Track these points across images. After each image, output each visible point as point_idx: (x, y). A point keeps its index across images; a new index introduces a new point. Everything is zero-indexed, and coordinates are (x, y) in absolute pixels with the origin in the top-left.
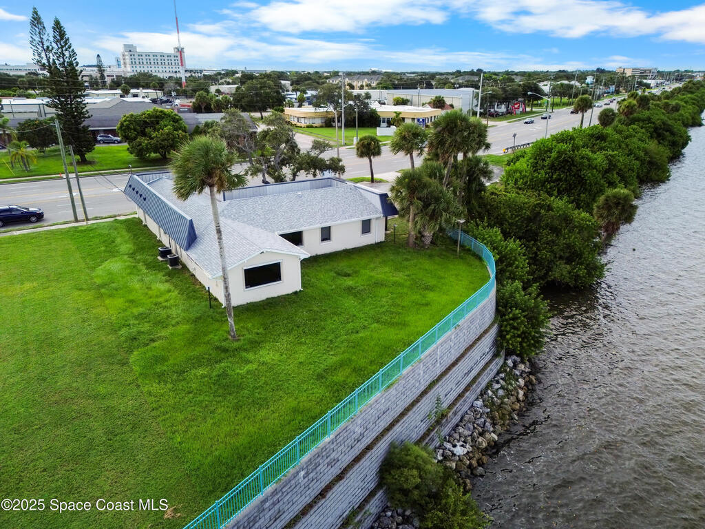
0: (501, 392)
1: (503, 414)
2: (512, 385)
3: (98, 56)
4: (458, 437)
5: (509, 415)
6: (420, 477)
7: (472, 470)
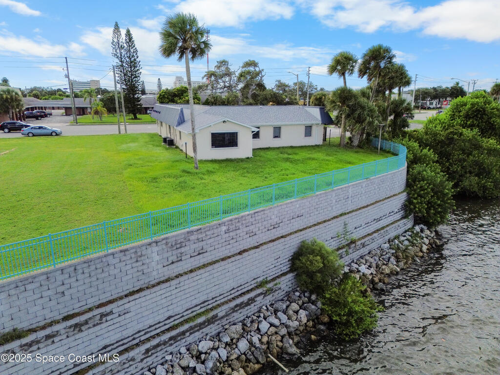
0: (406, 243)
1: (406, 256)
2: (417, 241)
3: (159, 79)
4: (365, 262)
5: (413, 258)
6: (323, 263)
7: (374, 285)
